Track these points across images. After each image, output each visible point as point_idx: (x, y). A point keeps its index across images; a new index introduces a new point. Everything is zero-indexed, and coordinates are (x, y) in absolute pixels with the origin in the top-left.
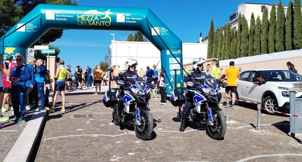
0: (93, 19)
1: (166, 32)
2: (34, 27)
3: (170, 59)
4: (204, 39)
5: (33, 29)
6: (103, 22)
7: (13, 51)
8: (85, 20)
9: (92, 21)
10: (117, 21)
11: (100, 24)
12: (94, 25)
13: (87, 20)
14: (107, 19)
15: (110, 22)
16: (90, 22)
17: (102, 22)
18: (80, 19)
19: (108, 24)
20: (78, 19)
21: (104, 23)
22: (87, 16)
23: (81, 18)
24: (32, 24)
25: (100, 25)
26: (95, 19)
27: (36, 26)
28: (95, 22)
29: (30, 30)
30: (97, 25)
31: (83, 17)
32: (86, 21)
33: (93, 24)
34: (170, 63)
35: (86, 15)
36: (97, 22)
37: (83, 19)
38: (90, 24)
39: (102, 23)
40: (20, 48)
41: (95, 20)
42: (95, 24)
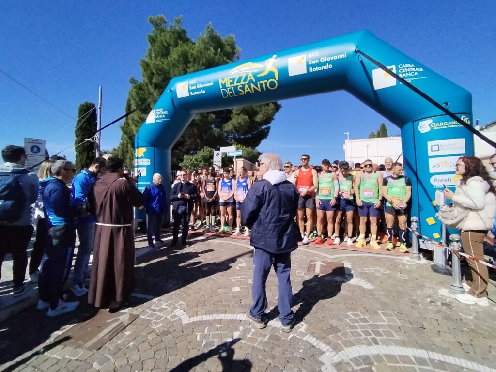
0: (245, 80)
1: (416, 73)
2: (164, 113)
3: (430, 144)
4: (484, 128)
5: (164, 116)
6: (263, 82)
7: (144, 153)
8: (232, 85)
9: (244, 85)
10: (290, 75)
11: (258, 87)
12: (249, 92)
13: (235, 84)
14: (271, 75)
15: (277, 79)
16: (240, 88)
17: (261, 82)
18: (224, 86)
19: (272, 84)
20: (221, 87)
21: (266, 83)
22: (234, 77)
23: (225, 83)
24: (162, 110)
25: (259, 90)
26: (249, 79)
27: (167, 112)
28: (249, 85)
29: (160, 118)
30: (253, 92)
31: (229, 80)
32: (234, 87)
33: (246, 91)
34: (430, 154)
35: (232, 75)
36: (252, 85)
37: (229, 84)
38: (241, 93)
39: (261, 85)
40: (153, 148)
41: (248, 82)
42: (249, 90)
